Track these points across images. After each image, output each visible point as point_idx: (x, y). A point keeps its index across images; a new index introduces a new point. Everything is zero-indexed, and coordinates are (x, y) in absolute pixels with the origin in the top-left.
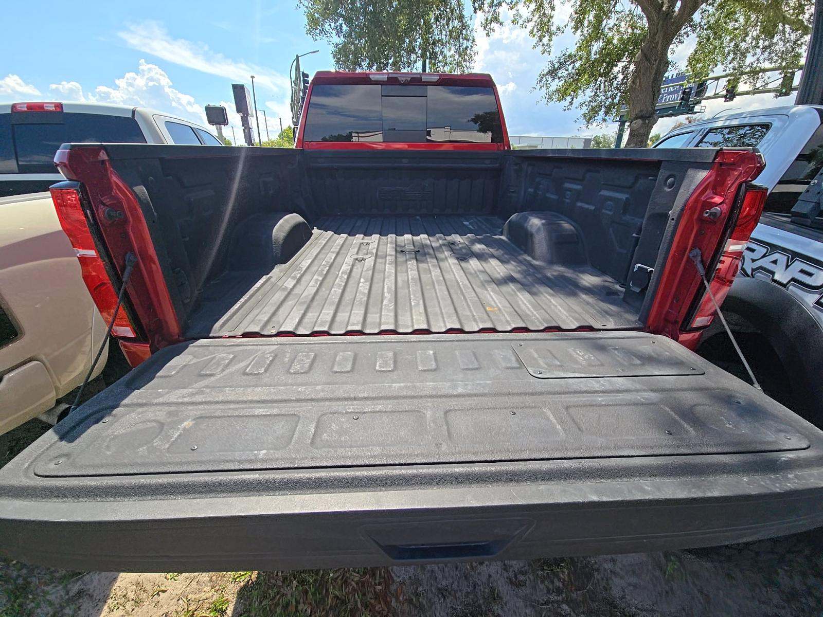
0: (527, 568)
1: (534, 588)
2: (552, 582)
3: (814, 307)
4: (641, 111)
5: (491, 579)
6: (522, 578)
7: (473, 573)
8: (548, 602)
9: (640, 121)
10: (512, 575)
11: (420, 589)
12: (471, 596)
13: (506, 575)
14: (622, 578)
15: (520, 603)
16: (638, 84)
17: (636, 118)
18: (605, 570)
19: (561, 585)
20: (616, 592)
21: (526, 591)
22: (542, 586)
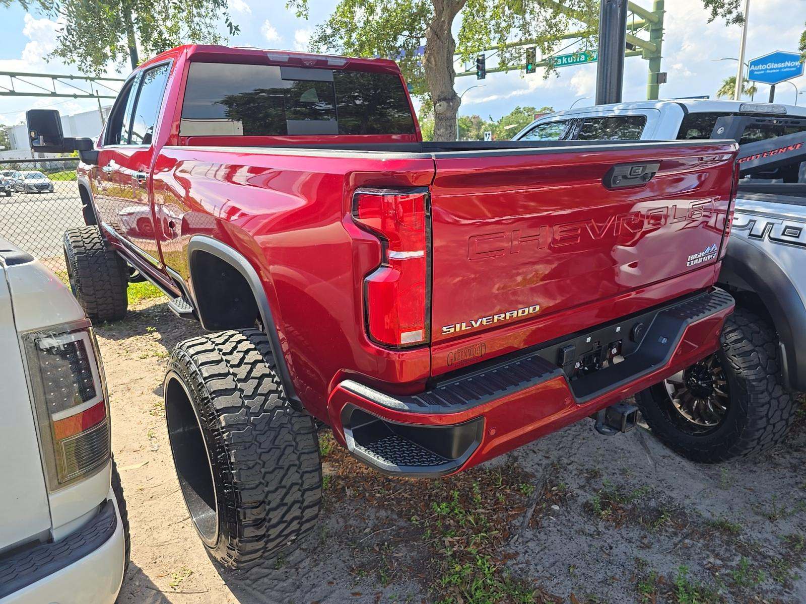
0: (642, 533)
1: (659, 541)
2: (666, 531)
3: (749, 238)
4: (443, 92)
5: (628, 554)
6: (646, 541)
7: (612, 558)
8: (676, 545)
9: (444, 103)
10: (638, 543)
11: (588, 591)
12: (627, 572)
13: (634, 545)
14: (701, 504)
15: (660, 556)
16: (433, 63)
17: (439, 100)
18: (688, 505)
19: (673, 530)
20: (706, 515)
21: (656, 546)
22: (663, 537)
